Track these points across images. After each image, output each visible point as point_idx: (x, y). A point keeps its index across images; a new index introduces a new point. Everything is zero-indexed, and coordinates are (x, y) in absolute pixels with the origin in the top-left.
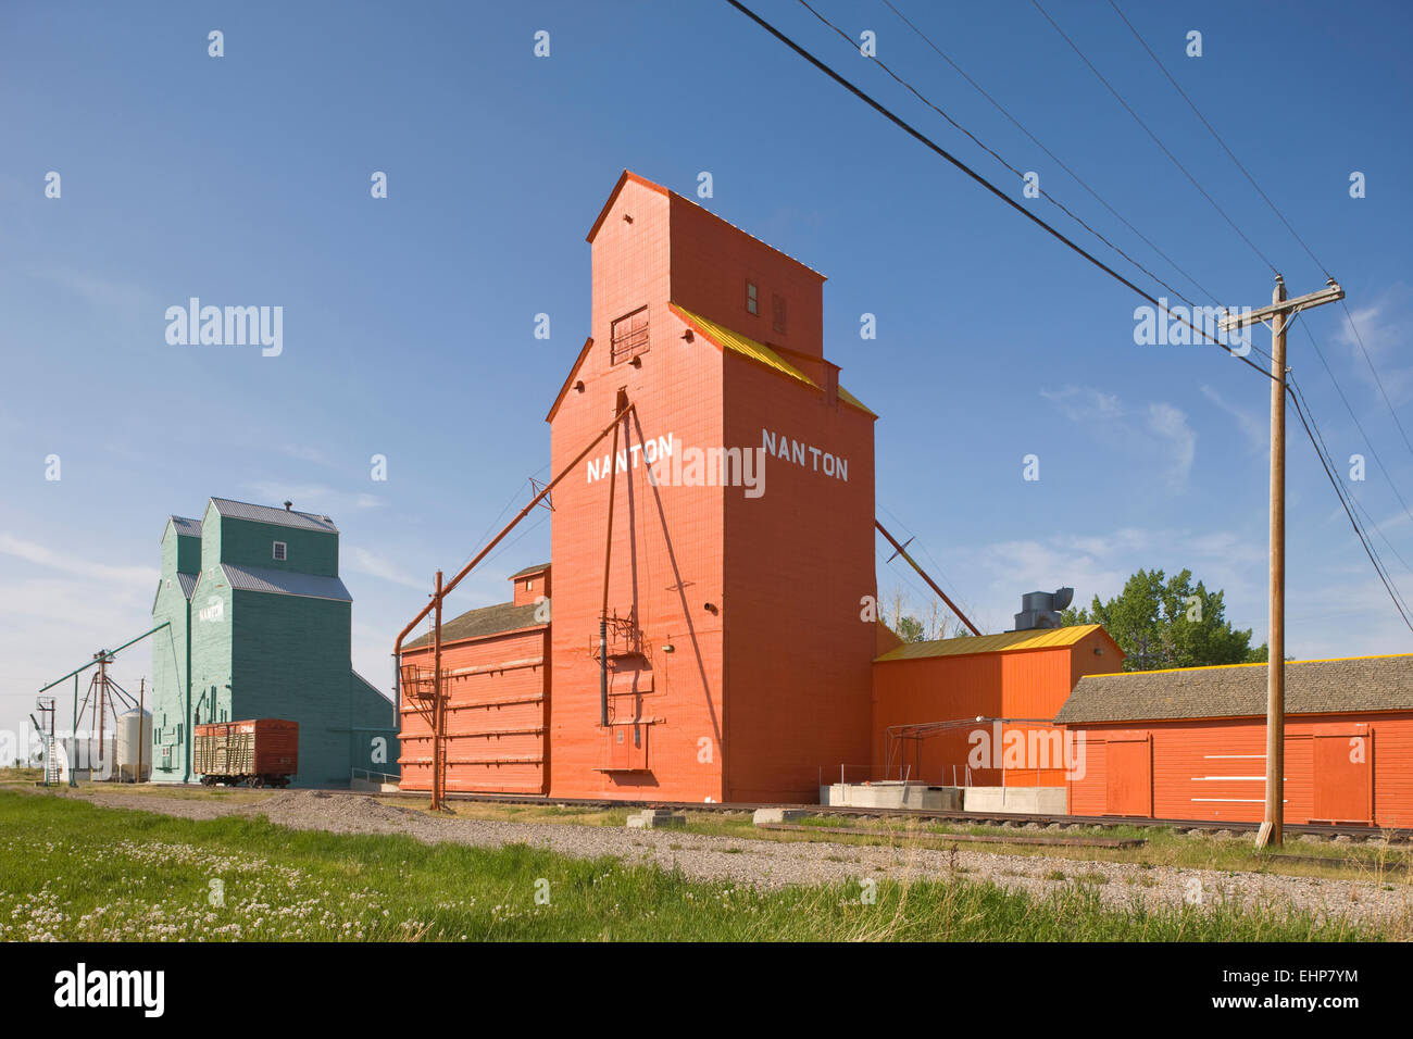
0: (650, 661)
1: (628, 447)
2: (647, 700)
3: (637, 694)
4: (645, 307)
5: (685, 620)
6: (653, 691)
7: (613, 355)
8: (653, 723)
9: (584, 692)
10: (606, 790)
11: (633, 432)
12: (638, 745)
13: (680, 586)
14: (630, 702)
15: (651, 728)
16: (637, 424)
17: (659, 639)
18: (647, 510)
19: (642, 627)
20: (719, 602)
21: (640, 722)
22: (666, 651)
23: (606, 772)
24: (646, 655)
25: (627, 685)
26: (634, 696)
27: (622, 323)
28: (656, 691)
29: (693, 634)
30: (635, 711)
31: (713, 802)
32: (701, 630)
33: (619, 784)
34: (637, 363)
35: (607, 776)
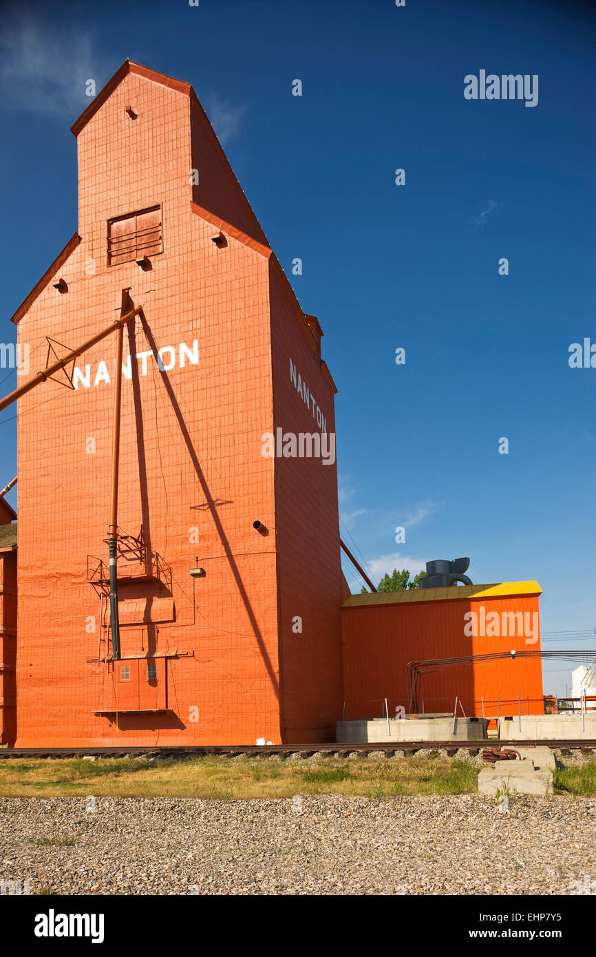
0: (168, 586)
1: (133, 352)
2: (164, 633)
3: (149, 623)
4: (157, 207)
5: (220, 541)
6: (174, 620)
7: (110, 256)
8: (176, 657)
9: (68, 623)
10: (104, 735)
11: (140, 337)
12: (153, 682)
13: (211, 504)
14: (141, 634)
15: (172, 663)
16: (147, 329)
17: (182, 562)
18: (162, 422)
19: (155, 549)
20: (269, 521)
21: (156, 655)
22: (194, 575)
23: (104, 714)
24: (163, 579)
25: (136, 614)
26: (146, 627)
27: (123, 223)
28: (179, 621)
29: (230, 557)
30: (146, 644)
31: (269, 743)
32: (243, 551)
33: (122, 728)
34: (146, 265)
35: (105, 719)
